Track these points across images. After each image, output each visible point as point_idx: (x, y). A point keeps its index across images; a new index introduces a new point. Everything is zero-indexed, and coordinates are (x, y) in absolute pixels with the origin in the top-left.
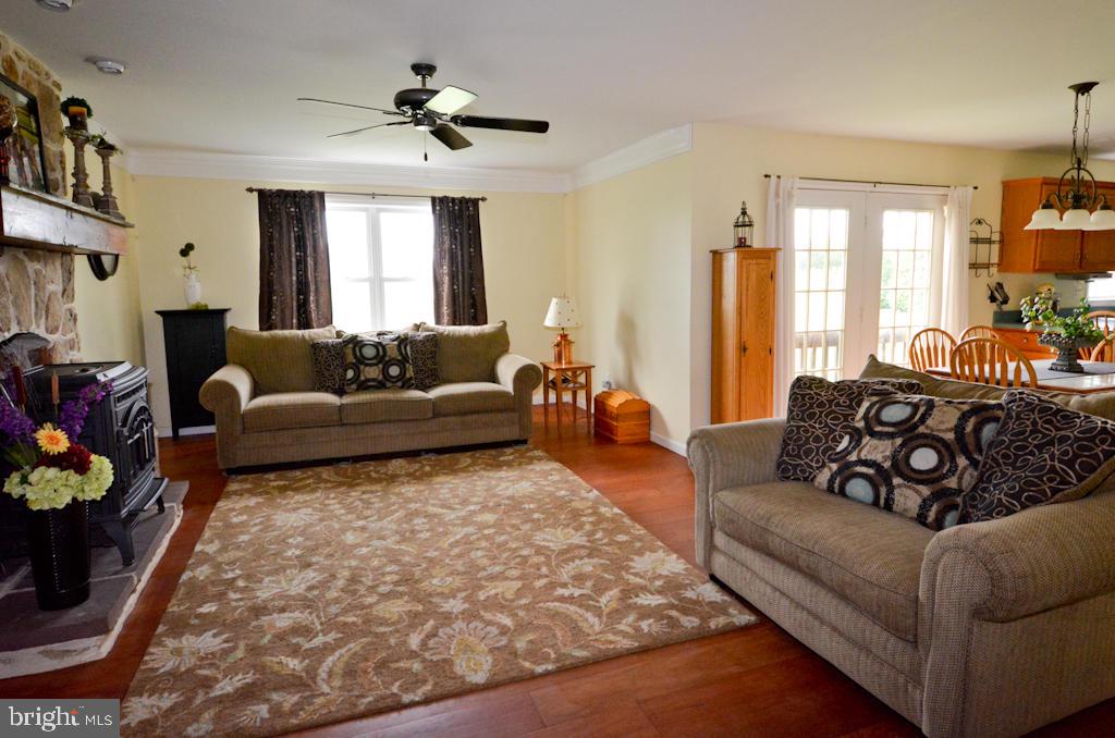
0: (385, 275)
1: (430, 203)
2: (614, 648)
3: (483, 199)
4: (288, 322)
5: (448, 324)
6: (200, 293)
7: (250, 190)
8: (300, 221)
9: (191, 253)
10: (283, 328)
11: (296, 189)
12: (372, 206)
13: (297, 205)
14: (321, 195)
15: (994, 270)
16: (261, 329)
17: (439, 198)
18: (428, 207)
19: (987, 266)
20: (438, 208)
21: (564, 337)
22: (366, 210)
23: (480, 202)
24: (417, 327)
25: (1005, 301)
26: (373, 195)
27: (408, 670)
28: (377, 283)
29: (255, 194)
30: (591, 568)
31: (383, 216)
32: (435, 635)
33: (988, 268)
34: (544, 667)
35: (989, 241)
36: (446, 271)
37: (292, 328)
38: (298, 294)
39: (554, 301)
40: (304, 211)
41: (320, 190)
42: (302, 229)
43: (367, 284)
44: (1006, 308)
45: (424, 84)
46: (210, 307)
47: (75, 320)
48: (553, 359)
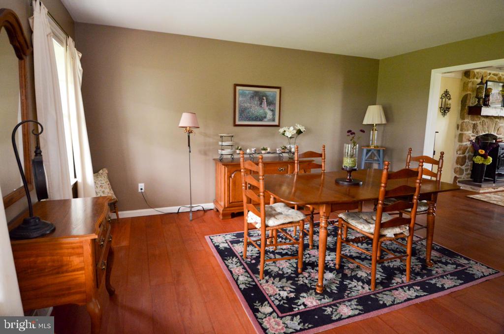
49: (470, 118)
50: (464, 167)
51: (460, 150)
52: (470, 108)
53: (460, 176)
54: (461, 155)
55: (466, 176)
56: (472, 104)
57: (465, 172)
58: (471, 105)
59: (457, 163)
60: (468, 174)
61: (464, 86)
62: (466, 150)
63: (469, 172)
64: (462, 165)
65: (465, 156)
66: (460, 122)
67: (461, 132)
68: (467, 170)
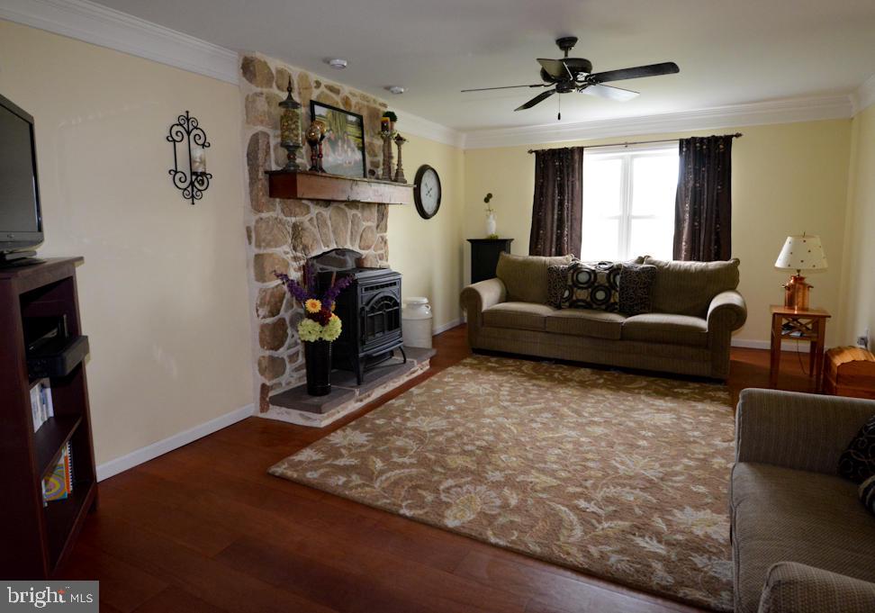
0: (634, 213)
1: (678, 145)
2: (565, 559)
3: (738, 135)
4: (548, 250)
5: (686, 260)
6: (494, 227)
7: (531, 152)
8: (562, 172)
9: (490, 200)
10: (544, 256)
11: (561, 147)
12: (627, 154)
13: (561, 160)
14: (581, 150)
16: (530, 254)
17: (687, 140)
18: (676, 150)
20: (684, 149)
21: (799, 280)
22: (622, 158)
23: (734, 139)
24: (641, 260)
26: (626, 145)
27: (424, 497)
28: (626, 221)
29: (534, 154)
30: (632, 499)
31: (636, 161)
32: (460, 487)
34: (498, 541)
36: (688, 209)
37: (550, 256)
38: (558, 229)
39: (789, 239)
40: (565, 164)
41: (580, 145)
42: (562, 179)
43: (617, 221)
45: (566, 55)
46: (500, 238)
47: (385, 243)
48: (783, 303)
49: (278, 207)
50: (283, 352)
51: (262, 304)
52: (271, 175)
53: (275, 381)
54: (269, 320)
55: (296, 375)
56: (277, 163)
57: (288, 366)
58: (274, 168)
59: (263, 343)
60: (297, 370)
61: (246, 107)
62: (281, 301)
63: (301, 360)
64: (276, 348)
65: (283, 320)
66: (253, 219)
67: (257, 251)
68: (293, 358)
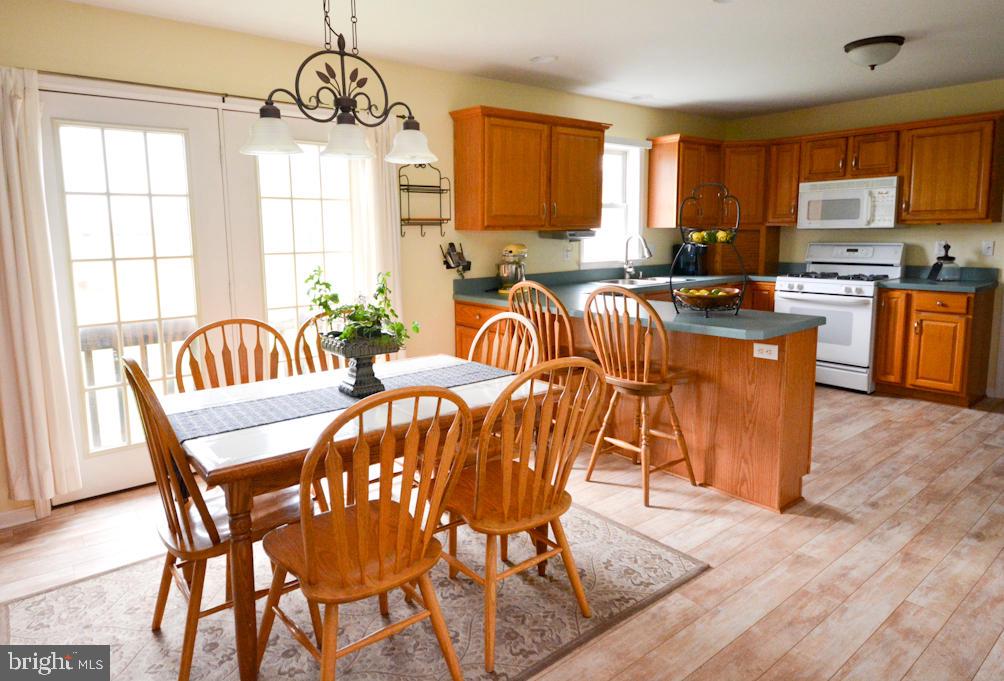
15: (449, 227)
19: (439, 222)
25: (467, 267)
33: (441, 224)
35: (439, 190)
44: (468, 275)
